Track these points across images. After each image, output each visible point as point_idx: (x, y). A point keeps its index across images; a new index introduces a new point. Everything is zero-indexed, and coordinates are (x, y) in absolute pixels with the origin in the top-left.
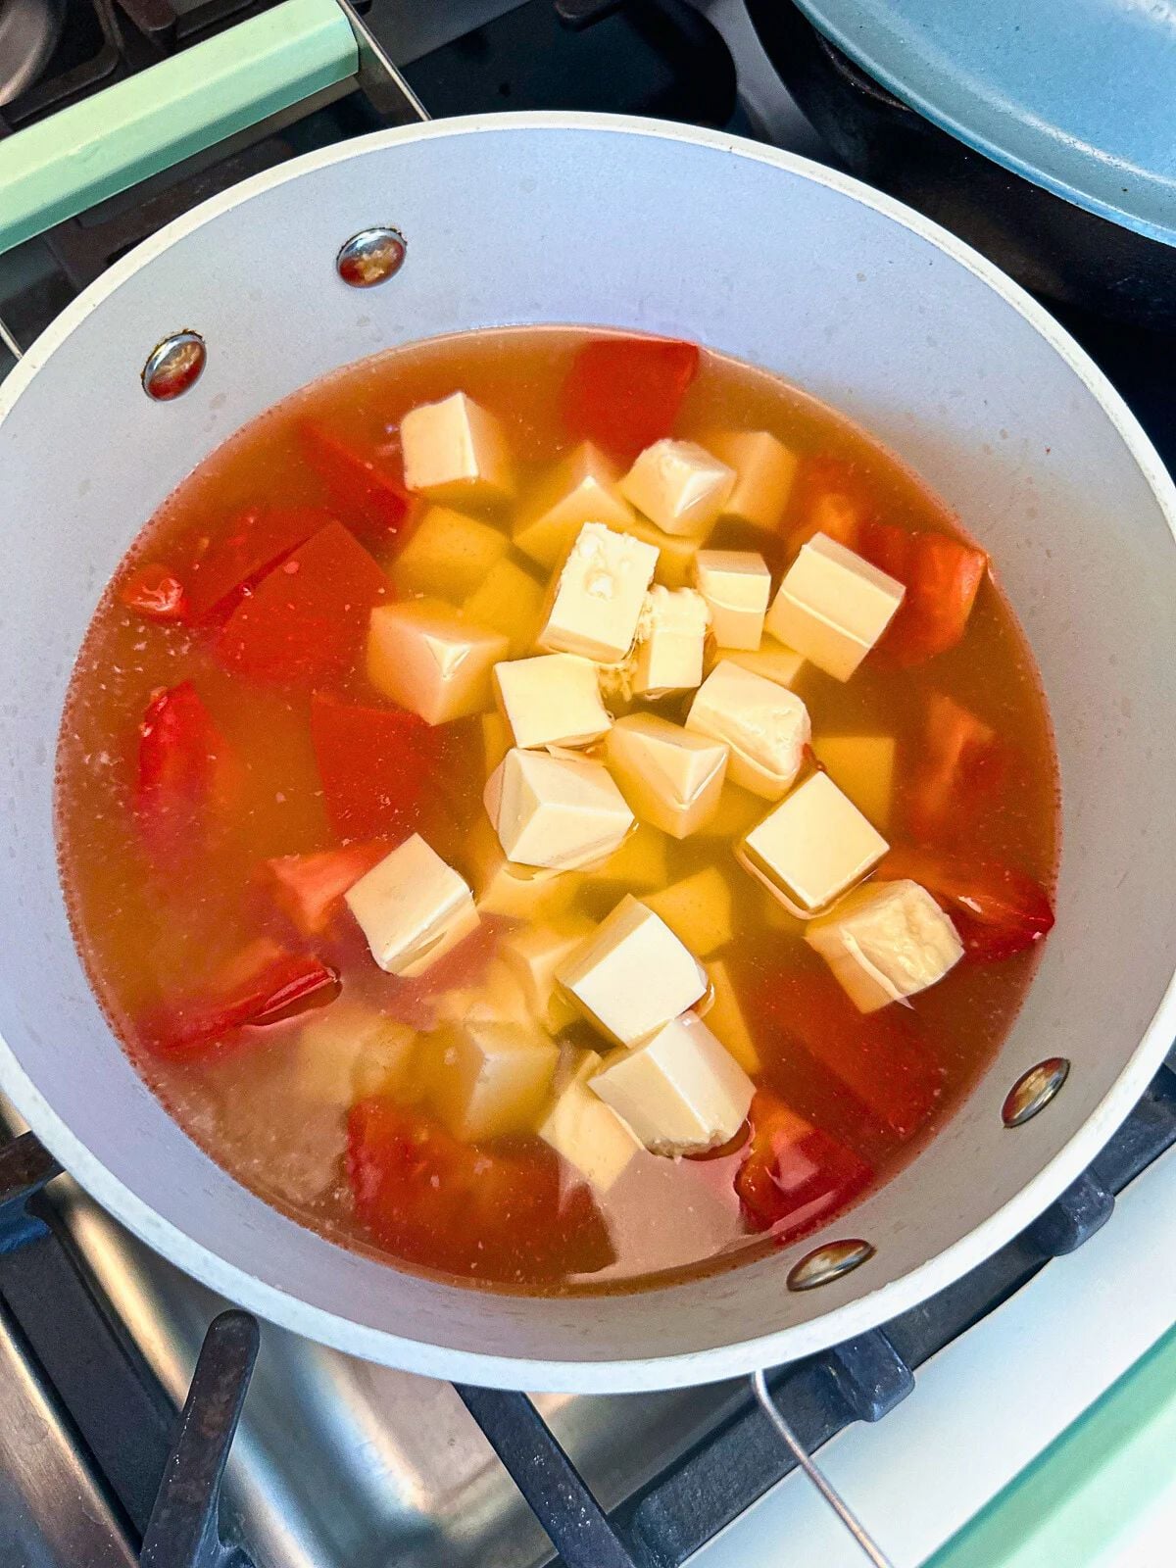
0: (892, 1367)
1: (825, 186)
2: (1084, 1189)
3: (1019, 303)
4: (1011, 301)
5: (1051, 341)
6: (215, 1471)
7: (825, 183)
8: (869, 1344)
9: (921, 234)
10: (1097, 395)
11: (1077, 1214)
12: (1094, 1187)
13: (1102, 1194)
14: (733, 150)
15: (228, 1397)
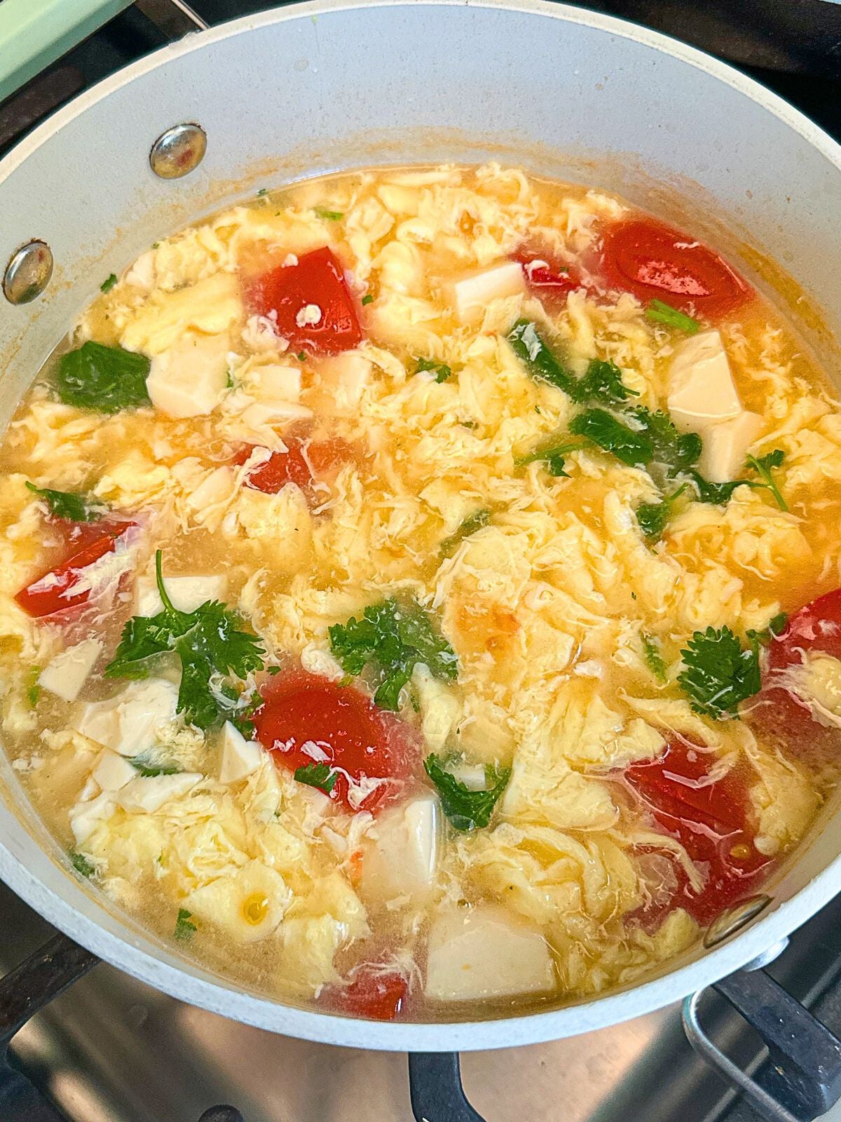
1: (552, 18)
3: (734, 81)
4: (726, 81)
5: (768, 107)
7: (551, 15)
8: (805, 1030)
9: (640, 41)
10: (815, 144)
14: (469, 4)
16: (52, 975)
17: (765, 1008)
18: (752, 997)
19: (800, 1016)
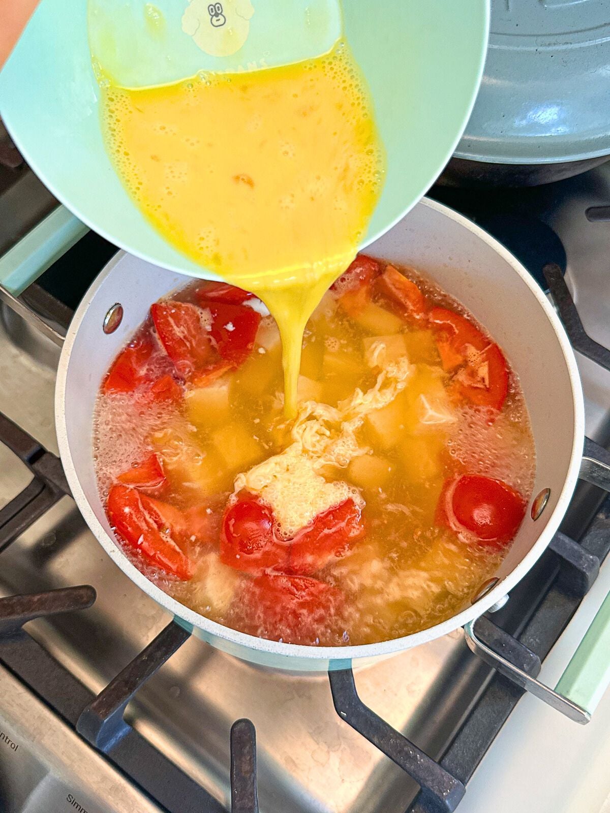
0: (528, 655)
2: (583, 557)
6: (254, 791)
8: (516, 648)
11: (584, 568)
12: (587, 555)
13: (591, 557)
15: (249, 757)
16: (148, 666)
17: (496, 640)
18: (489, 635)
19: (512, 642)
